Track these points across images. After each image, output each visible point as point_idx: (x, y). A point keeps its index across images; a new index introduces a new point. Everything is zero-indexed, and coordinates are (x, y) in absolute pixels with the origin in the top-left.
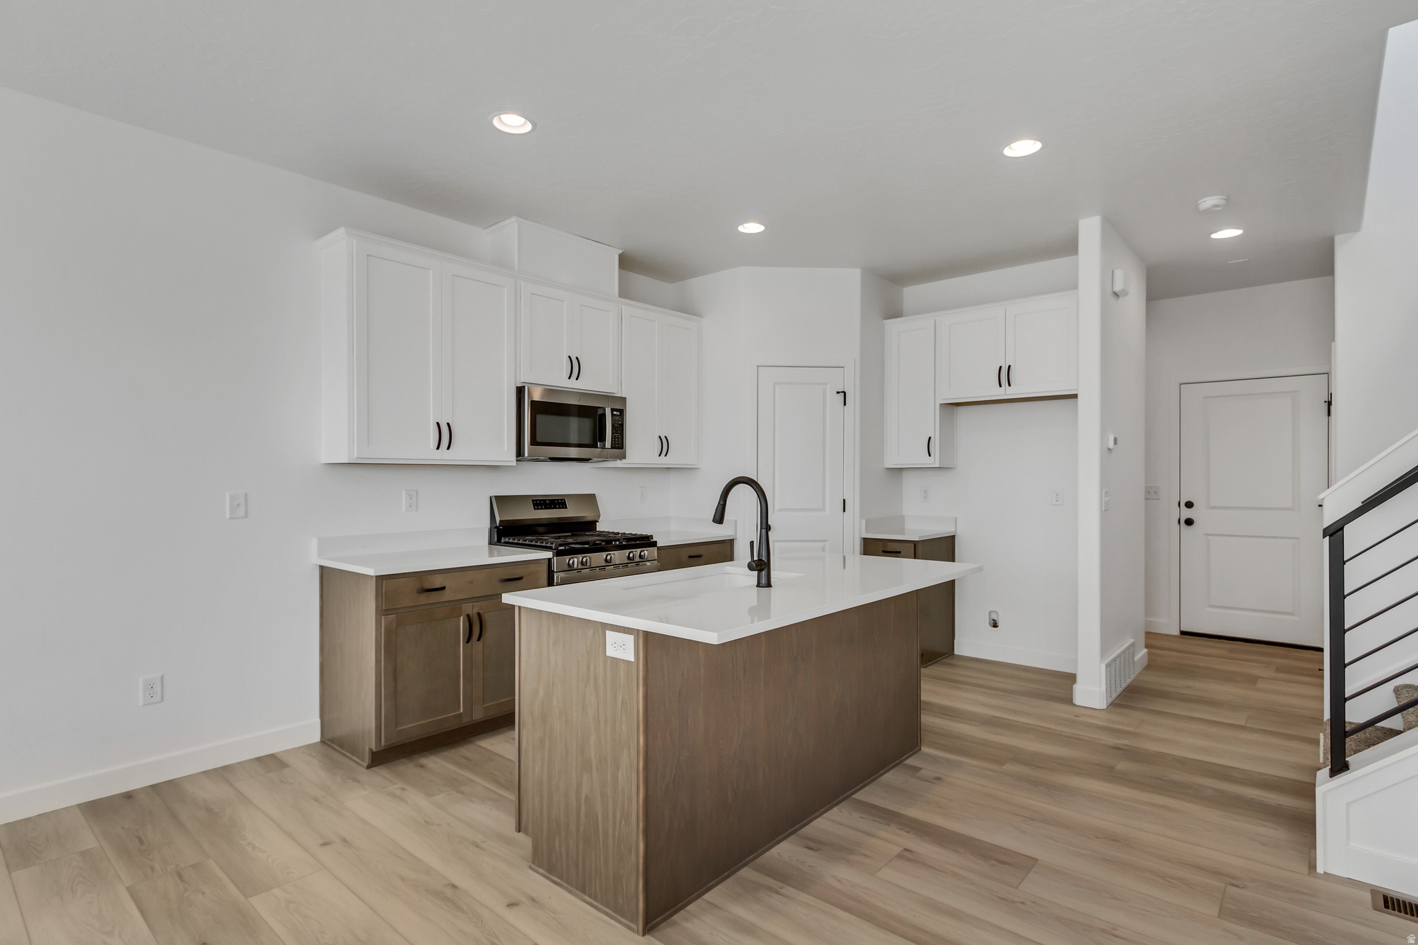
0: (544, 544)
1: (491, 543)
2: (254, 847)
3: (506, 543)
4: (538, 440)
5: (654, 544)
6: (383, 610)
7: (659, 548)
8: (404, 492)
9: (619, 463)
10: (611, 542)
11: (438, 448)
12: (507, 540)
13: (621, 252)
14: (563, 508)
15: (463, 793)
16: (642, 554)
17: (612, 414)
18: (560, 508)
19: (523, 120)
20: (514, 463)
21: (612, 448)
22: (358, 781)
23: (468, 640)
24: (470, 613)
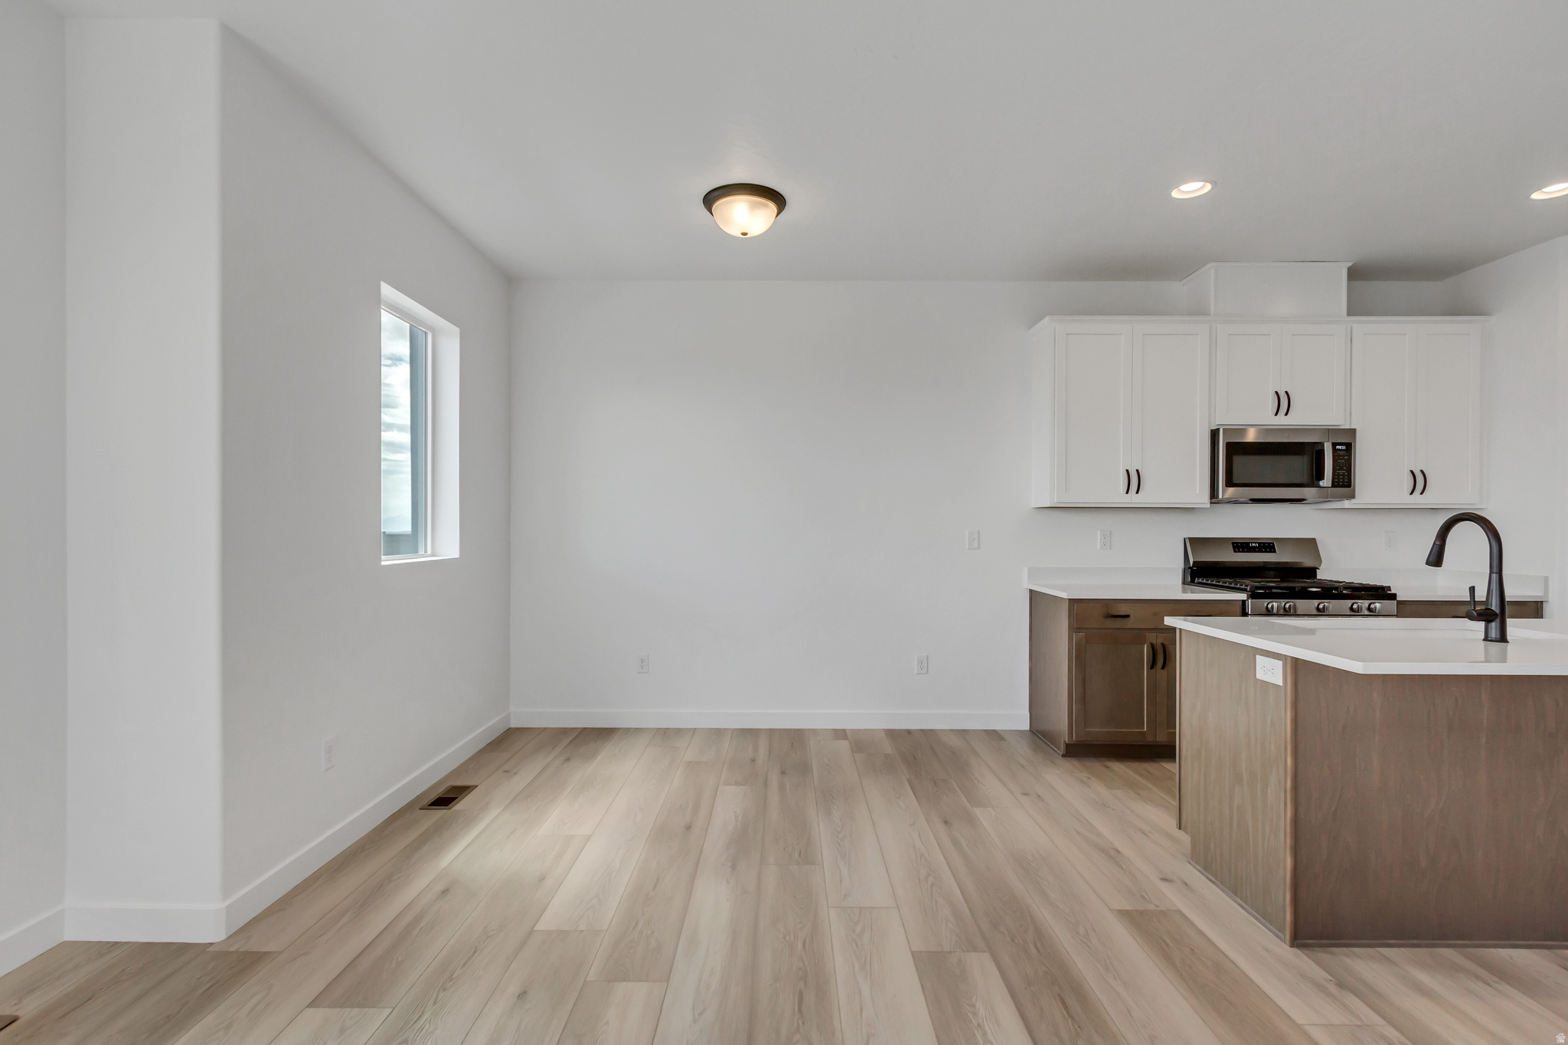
0: (1238, 586)
1: (1184, 583)
2: (979, 781)
3: (1199, 583)
4: (1235, 481)
5: (1393, 597)
6: (1075, 628)
7: (1400, 603)
8: (1099, 532)
9: (1347, 504)
10: (1331, 591)
11: (1127, 493)
12: (1200, 580)
13: (1350, 264)
14: (1270, 552)
15: (1139, 795)
16: (1372, 606)
17: (1334, 450)
18: (1266, 552)
19: (1203, 183)
20: (1208, 506)
21: (1333, 486)
22: (1054, 763)
23: (1153, 666)
24: (1154, 642)
